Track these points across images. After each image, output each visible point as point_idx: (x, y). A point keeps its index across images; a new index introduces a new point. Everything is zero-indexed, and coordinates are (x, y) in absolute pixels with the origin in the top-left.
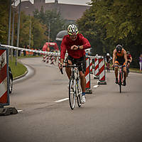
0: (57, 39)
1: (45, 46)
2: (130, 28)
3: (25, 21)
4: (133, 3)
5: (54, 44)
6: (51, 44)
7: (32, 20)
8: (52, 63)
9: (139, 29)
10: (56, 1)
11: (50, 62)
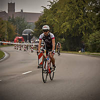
0: (23, 34)
1: (15, 39)
2: (68, 26)
3: (2, 24)
4: (69, 11)
5: (21, 37)
6: (19, 37)
7: (7, 23)
8: (20, 49)
9: (73, 26)
10: (22, 11)
11: (19, 49)
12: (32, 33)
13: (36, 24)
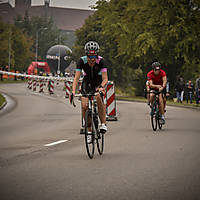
0: (48, 57)
1: (31, 67)
2: (151, 41)
3: (2, 31)
4: (155, 6)
5: (43, 64)
6: (40, 64)
7: (13, 30)
8: (41, 91)
9: (163, 42)
10: (47, 3)
11: (38, 89)
12: (69, 54)
13: (79, 34)
